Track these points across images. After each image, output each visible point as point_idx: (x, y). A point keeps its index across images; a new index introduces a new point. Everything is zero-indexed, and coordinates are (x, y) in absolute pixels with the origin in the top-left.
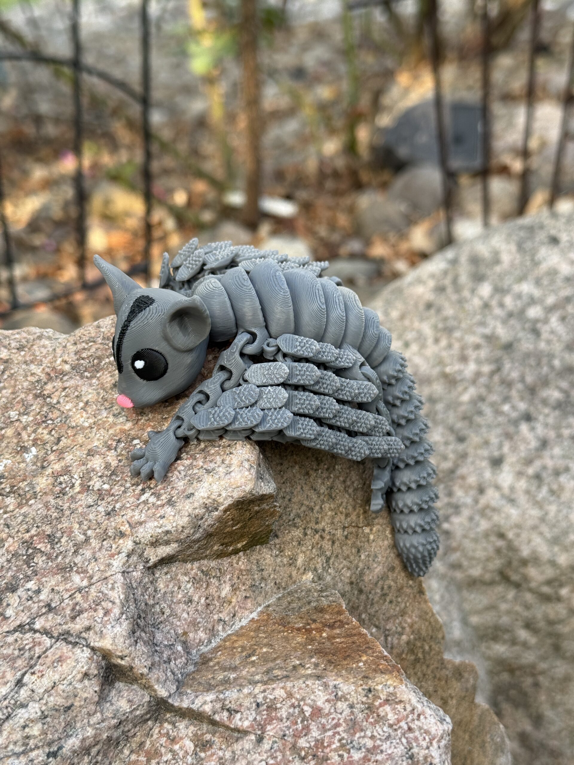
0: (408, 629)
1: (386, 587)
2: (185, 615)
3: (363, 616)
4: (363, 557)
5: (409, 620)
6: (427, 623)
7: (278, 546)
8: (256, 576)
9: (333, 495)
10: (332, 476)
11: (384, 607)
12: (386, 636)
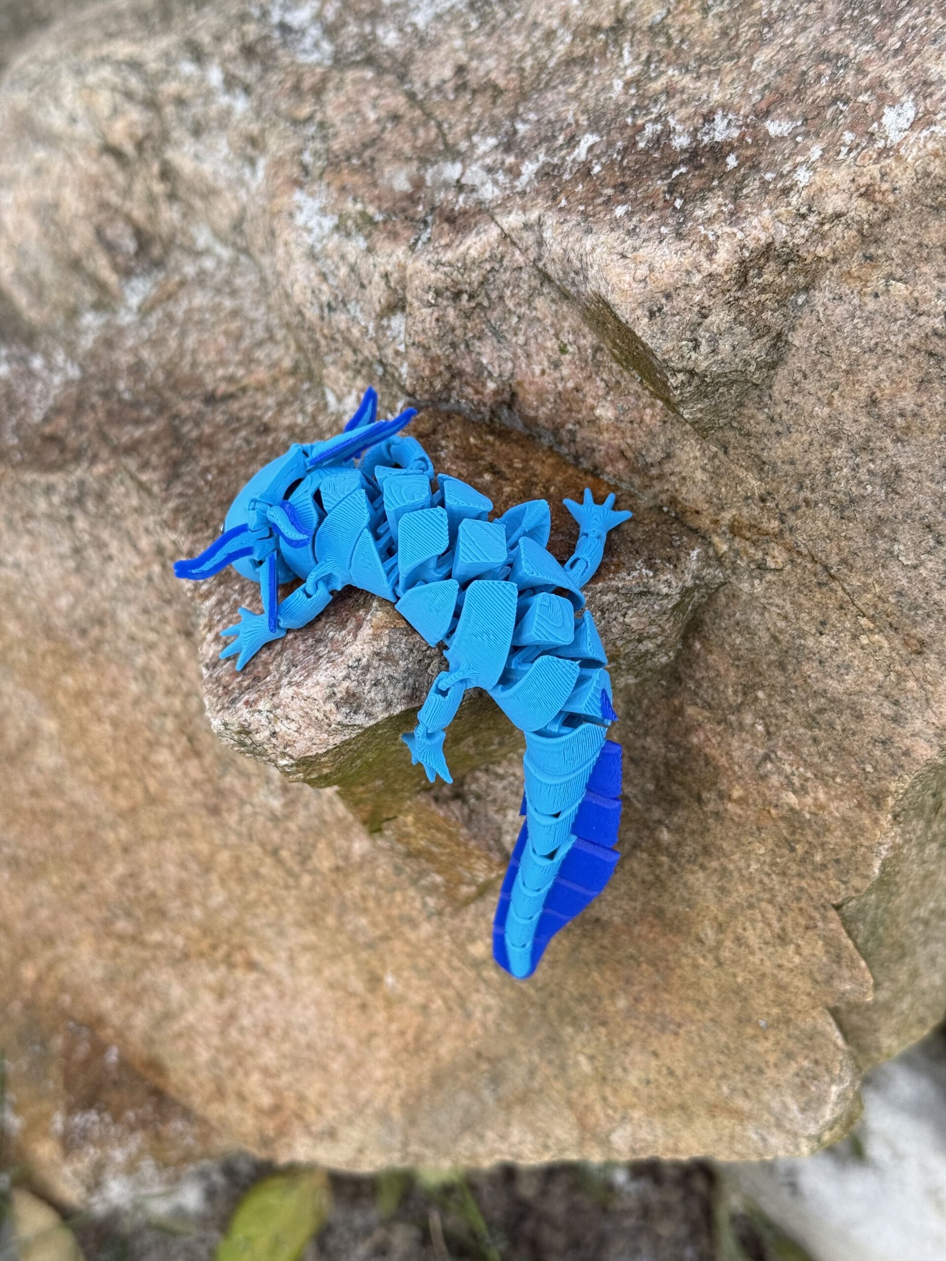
0: (809, 800)
1: (826, 716)
2: (537, 370)
3: (761, 694)
4: (824, 639)
5: (821, 796)
6: (847, 840)
7: (717, 462)
8: (653, 450)
9: (847, 513)
10: (869, 488)
11: (802, 730)
12: (766, 758)
